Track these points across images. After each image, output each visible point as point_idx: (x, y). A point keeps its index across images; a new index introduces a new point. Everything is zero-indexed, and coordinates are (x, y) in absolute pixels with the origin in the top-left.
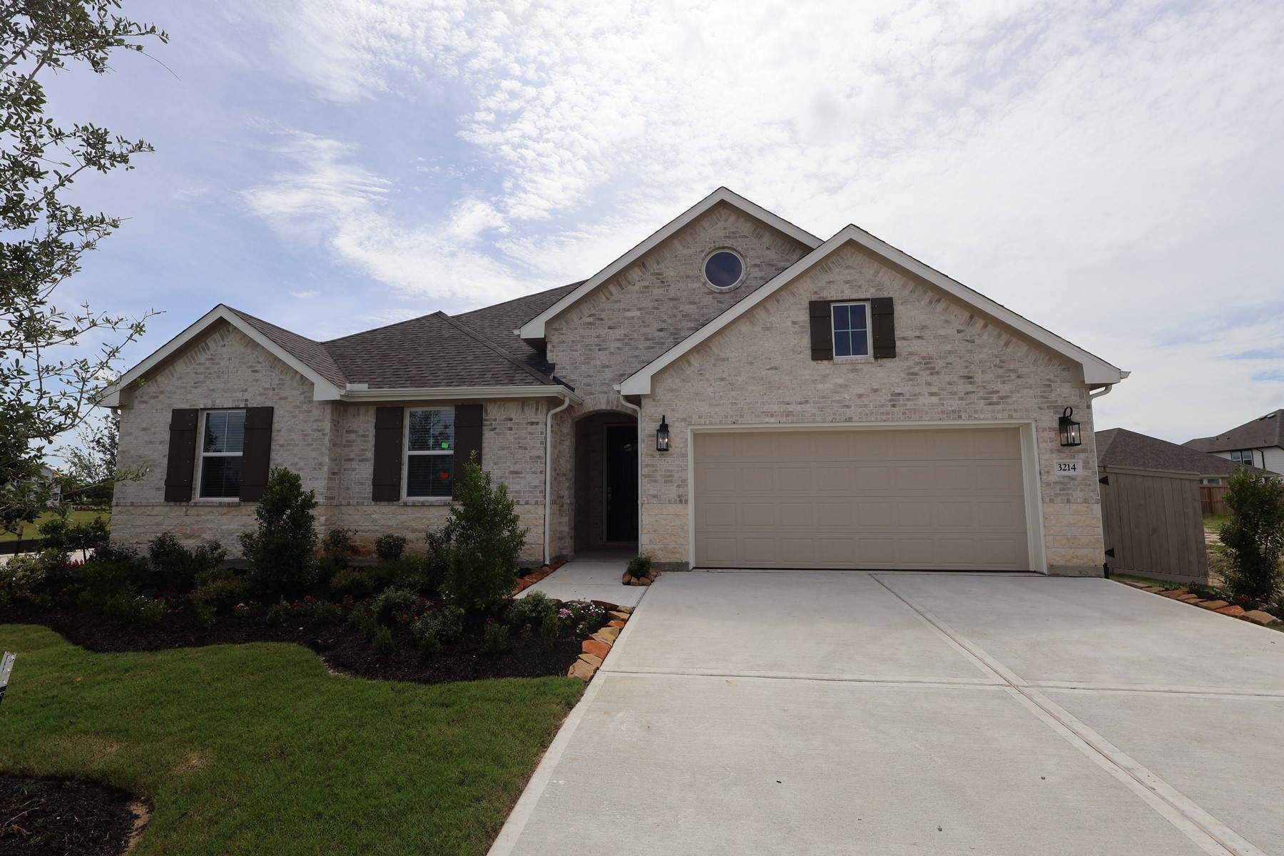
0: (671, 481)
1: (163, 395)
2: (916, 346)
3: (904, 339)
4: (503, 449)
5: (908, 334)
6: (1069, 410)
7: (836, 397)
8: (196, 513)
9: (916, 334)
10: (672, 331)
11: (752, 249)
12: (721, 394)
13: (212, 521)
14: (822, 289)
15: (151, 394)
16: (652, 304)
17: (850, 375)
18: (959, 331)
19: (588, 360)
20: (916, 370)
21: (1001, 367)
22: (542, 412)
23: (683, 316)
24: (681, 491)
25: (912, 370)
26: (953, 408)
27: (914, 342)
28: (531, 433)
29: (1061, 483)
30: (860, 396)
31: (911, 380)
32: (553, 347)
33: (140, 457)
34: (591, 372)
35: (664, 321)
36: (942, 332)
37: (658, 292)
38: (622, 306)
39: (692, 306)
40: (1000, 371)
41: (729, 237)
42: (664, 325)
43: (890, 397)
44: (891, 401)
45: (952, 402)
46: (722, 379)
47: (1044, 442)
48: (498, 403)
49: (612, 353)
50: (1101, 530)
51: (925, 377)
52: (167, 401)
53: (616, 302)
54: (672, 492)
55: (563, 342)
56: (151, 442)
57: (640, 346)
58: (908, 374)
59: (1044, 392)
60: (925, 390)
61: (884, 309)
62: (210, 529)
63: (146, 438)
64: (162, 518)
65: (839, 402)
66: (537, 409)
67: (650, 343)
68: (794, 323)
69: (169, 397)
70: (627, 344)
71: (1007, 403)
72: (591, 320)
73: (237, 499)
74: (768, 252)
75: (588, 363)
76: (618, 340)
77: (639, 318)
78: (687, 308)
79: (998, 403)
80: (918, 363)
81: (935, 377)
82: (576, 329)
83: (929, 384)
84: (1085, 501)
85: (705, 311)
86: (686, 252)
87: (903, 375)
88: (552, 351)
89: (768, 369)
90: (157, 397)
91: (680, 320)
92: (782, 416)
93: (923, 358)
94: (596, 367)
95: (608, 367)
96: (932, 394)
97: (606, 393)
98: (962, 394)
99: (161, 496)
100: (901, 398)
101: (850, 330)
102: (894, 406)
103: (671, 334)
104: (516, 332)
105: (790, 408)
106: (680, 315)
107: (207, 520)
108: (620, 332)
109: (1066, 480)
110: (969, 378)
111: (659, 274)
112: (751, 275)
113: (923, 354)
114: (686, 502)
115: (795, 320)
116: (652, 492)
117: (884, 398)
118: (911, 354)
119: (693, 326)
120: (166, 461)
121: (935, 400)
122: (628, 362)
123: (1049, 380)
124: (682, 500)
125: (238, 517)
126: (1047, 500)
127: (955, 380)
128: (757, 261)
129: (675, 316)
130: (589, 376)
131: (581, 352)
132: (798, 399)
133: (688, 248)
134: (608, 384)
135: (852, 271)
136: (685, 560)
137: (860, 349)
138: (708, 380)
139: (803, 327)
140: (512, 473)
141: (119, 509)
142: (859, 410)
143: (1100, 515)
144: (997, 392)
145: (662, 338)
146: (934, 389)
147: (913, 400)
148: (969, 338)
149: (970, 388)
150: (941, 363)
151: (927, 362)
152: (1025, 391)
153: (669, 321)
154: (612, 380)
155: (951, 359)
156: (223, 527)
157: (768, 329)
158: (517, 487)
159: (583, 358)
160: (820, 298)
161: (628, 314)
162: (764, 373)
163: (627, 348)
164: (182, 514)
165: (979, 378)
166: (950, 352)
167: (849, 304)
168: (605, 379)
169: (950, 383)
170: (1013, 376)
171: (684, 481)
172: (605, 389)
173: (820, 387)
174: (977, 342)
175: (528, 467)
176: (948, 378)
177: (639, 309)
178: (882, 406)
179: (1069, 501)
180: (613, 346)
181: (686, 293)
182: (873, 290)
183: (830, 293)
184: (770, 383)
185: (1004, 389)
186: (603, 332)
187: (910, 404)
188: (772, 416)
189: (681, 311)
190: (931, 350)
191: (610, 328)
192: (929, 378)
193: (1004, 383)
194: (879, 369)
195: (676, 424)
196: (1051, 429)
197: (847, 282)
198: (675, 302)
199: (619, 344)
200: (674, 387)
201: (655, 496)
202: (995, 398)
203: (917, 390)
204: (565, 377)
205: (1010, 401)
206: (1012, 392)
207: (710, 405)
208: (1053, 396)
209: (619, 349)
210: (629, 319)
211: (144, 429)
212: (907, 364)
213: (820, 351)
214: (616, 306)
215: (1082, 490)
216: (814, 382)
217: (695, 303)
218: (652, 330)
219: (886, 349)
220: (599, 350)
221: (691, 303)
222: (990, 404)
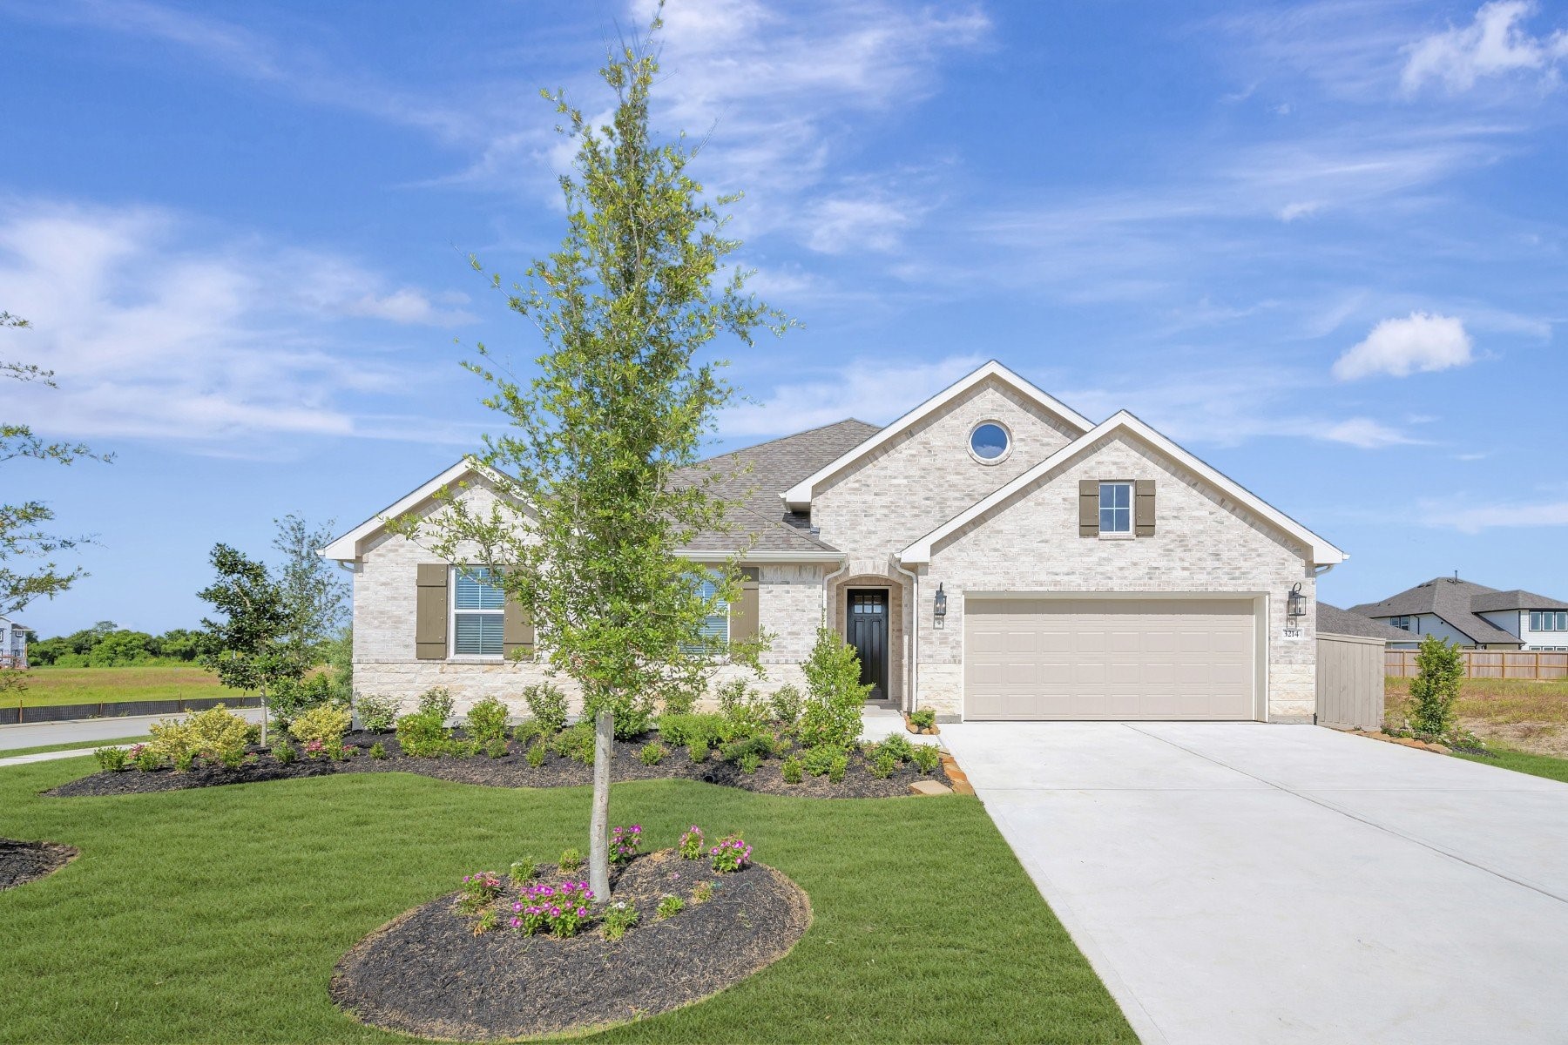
0: (945, 643)
1: (403, 549)
2: (1173, 525)
3: (1163, 518)
4: (780, 611)
5: (1166, 513)
6: (1298, 586)
7: (1100, 569)
8: (453, 670)
9: (1173, 514)
10: (938, 499)
11: (1019, 423)
12: (995, 564)
13: (473, 679)
14: (1092, 468)
15: (390, 547)
16: (918, 473)
17: (1114, 550)
18: (1211, 513)
19: (853, 526)
20: (1171, 547)
21: (1244, 546)
22: (819, 576)
23: (950, 486)
24: (955, 652)
25: (1169, 547)
26: (1202, 582)
27: (1172, 521)
28: (808, 597)
29: (1286, 647)
30: (1121, 569)
31: (1166, 556)
32: (818, 511)
33: (382, 613)
34: (857, 537)
35: (931, 490)
36: (1196, 513)
37: (925, 461)
38: (889, 473)
39: (958, 477)
40: (1243, 550)
41: (996, 410)
42: (930, 494)
43: (1147, 571)
44: (1148, 574)
45: (1200, 576)
46: (996, 550)
47: (1275, 612)
48: (775, 567)
49: (878, 520)
50: (1313, 686)
51: (1179, 552)
52: (410, 555)
53: (882, 469)
54: (947, 652)
55: (828, 507)
56: (394, 598)
57: (907, 514)
58: (1165, 550)
59: (1279, 569)
60: (1178, 564)
61: (1146, 492)
62: (471, 686)
63: (388, 593)
64: (413, 675)
65: (1102, 574)
66: (815, 574)
67: (916, 511)
68: (1064, 500)
69: (411, 551)
70: (893, 511)
71: (1247, 578)
72: (857, 485)
73: (500, 657)
74: (1033, 427)
75: (854, 529)
76: (883, 506)
77: (906, 486)
78: (953, 478)
79: (1239, 578)
80: (1174, 541)
81: (1188, 554)
82: (841, 494)
83: (1182, 560)
84: (1304, 662)
85: (971, 482)
86: (955, 422)
87: (1160, 551)
88: (817, 516)
89: (1039, 542)
90: (397, 550)
91: (946, 490)
92: (1050, 585)
93: (1178, 536)
94: (862, 532)
95: (874, 532)
96: (1184, 569)
97: (872, 558)
98: (1209, 570)
99: (412, 653)
100: (1157, 571)
101: (1115, 508)
102: (1150, 578)
103: (938, 503)
104: (782, 496)
105: (1057, 578)
106: (946, 485)
107: (467, 677)
108: (885, 500)
109: (1290, 645)
110: (1217, 555)
111: (925, 443)
112: (1017, 449)
113: (1179, 533)
114: (960, 662)
115: (1066, 496)
116: (927, 653)
117: (1142, 571)
118: (1168, 532)
119: (958, 496)
120: (414, 618)
121: (1186, 573)
122: (894, 529)
123: (1284, 559)
124: (955, 660)
125: (503, 675)
126: (1274, 661)
127: (1205, 556)
128: (1022, 436)
129: (942, 486)
130: (855, 541)
131: (846, 517)
132: (1065, 570)
133: (956, 418)
134: (874, 550)
135: (1120, 453)
136: (957, 713)
137: (1123, 526)
138: (982, 550)
139: (1072, 504)
140: (790, 633)
141: (362, 666)
142: (1119, 582)
143: (1314, 674)
144: (1239, 568)
145: (929, 507)
146: (1186, 565)
147: (1167, 574)
148: (1219, 519)
149: (1217, 564)
150: (1194, 541)
151: (1182, 540)
152: (1263, 568)
153: (936, 490)
154: (878, 546)
155: (1203, 538)
156: (485, 685)
157: (1039, 504)
158: (796, 647)
159: (848, 523)
160: (1089, 477)
161: (895, 482)
162: (1035, 545)
163: (893, 516)
164: (438, 671)
165: (1225, 555)
166: (1202, 532)
167: (1115, 484)
168: (870, 544)
169: (1200, 559)
170: (1254, 555)
171: (958, 643)
172: (872, 555)
173: (1086, 559)
174: (1226, 523)
175: (806, 628)
176: (1199, 555)
177: (906, 477)
178: (1140, 579)
179: (1291, 663)
180: (880, 512)
181: (953, 464)
182: (1137, 472)
183: (1099, 474)
184: (1040, 554)
185: (1245, 565)
186: (870, 498)
187: (1164, 577)
188: (1041, 585)
189: (947, 481)
190: (1186, 530)
191: (876, 494)
192: (1182, 555)
193: (1245, 560)
194: (1139, 545)
195: (952, 591)
196: (1282, 601)
197: (1115, 463)
198: (942, 472)
199: (886, 511)
200: (951, 556)
201: (931, 656)
202: (1237, 573)
203: (1172, 564)
204: (830, 541)
205: (1250, 576)
206: (1252, 569)
207: (984, 574)
208: (1285, 573)
209: (886, 516)
210: (895, 486)
211: (384, 584)
212: (1165, 541)
213: (1088, 529)
214: (883, 473)
215: (1302, 653)
216: (1081, 555)
217: (962, 474)
218: (918, 499)
219: (1146, 529)
220: (865, 516)
221: (958, 474)
222: (1233, 579)
